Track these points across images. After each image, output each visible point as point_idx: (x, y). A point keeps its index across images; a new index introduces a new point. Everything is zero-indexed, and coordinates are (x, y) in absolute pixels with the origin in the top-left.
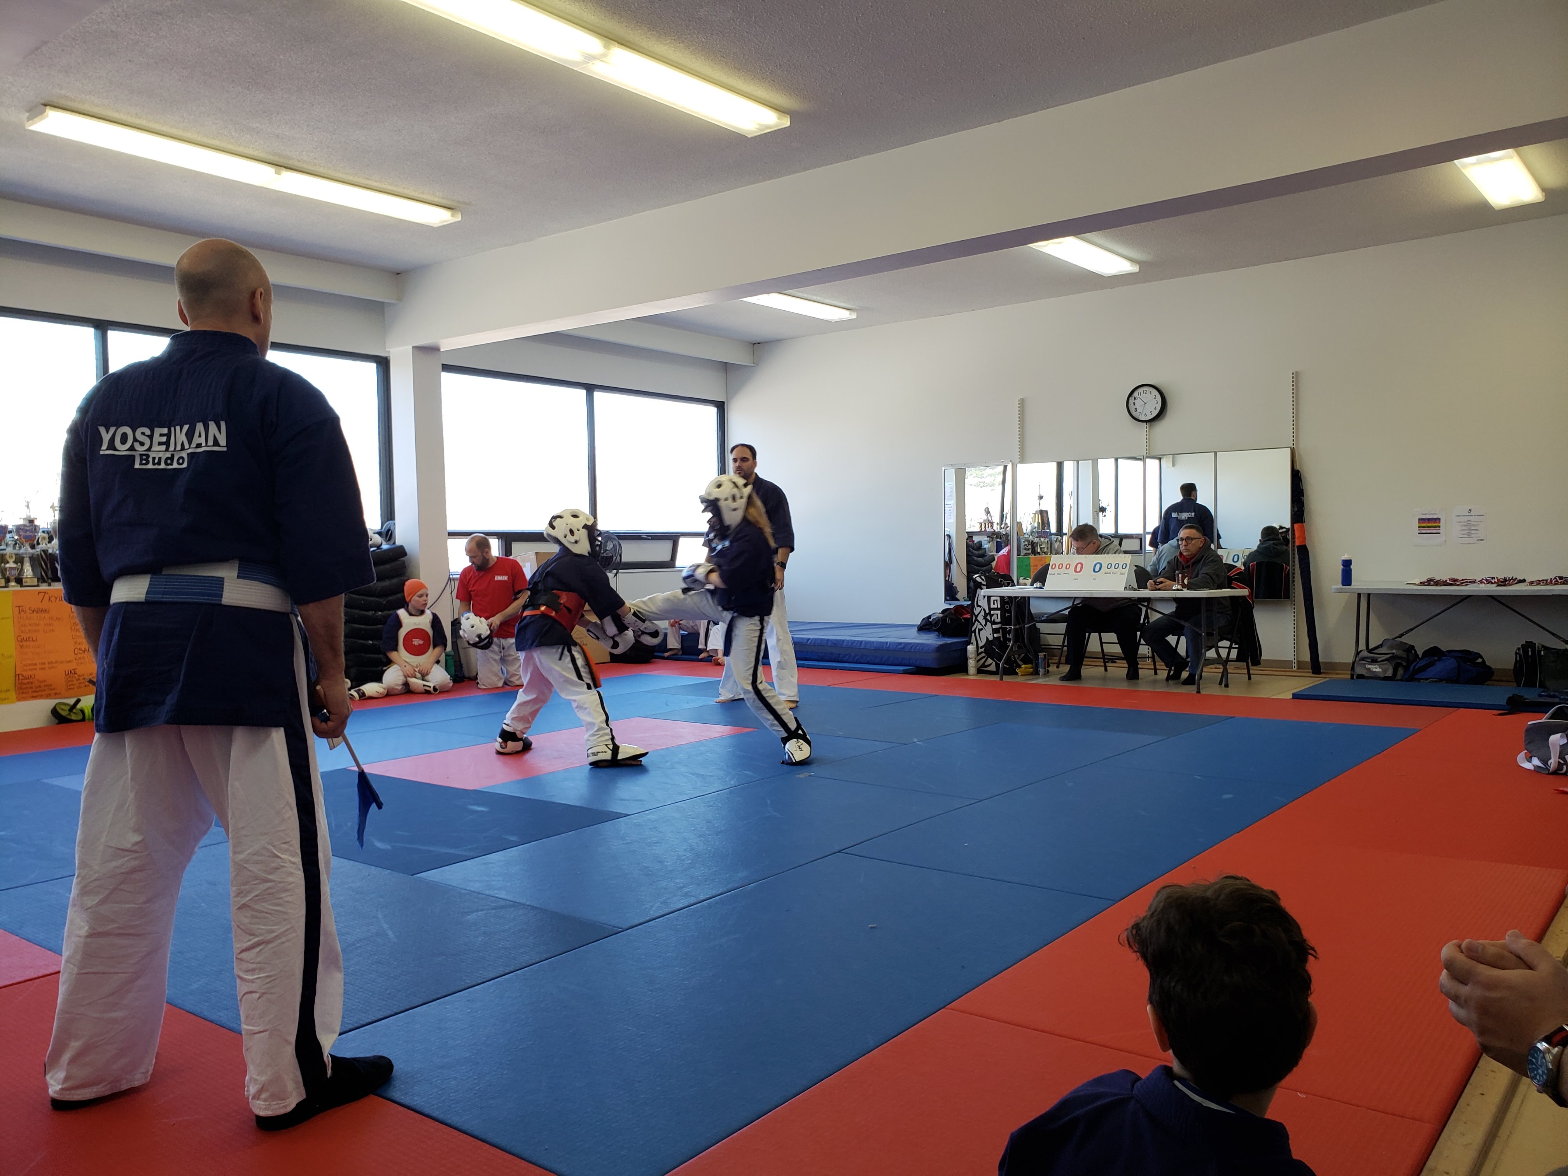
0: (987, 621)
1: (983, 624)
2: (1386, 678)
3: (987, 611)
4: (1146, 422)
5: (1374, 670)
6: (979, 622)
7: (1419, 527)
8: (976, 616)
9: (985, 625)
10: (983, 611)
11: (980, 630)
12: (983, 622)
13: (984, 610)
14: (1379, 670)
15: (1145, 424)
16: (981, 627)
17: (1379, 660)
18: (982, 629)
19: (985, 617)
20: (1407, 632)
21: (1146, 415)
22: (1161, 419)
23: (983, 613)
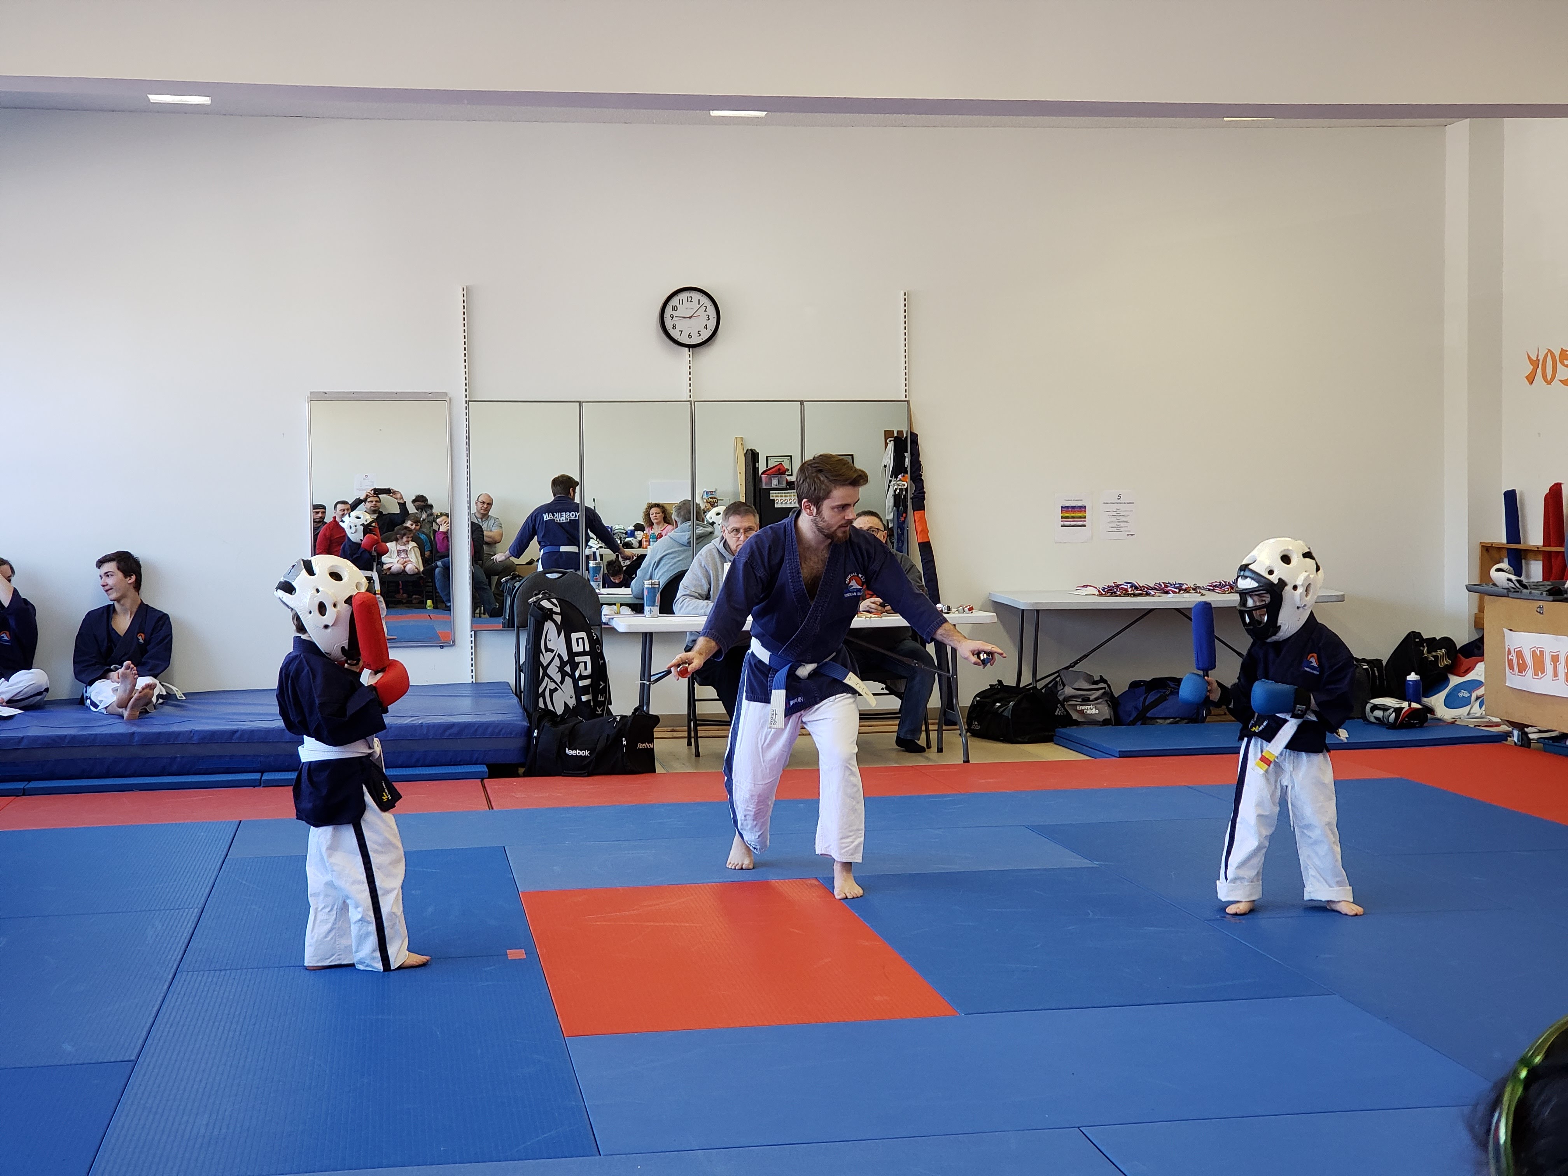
0: (564, 674)
1: (558, 680)
2: (1106, 722)
3: (566, 658)
4: (689, 346)
5: (1089, 712)
6: (550, 678)
7: (1062, 517)
8: (545, 669)
9: (562, 682)
10: (557, 659)
11: (552, 691)
12: (558, 677)
13: (560, 656)
14: (1094, 711)
15: (687, 349)
16: (553, 686)
17: (1092, 698)
18: (556, 690)
19: (561, 669)
21: (690, 336)
23: (557, 661)
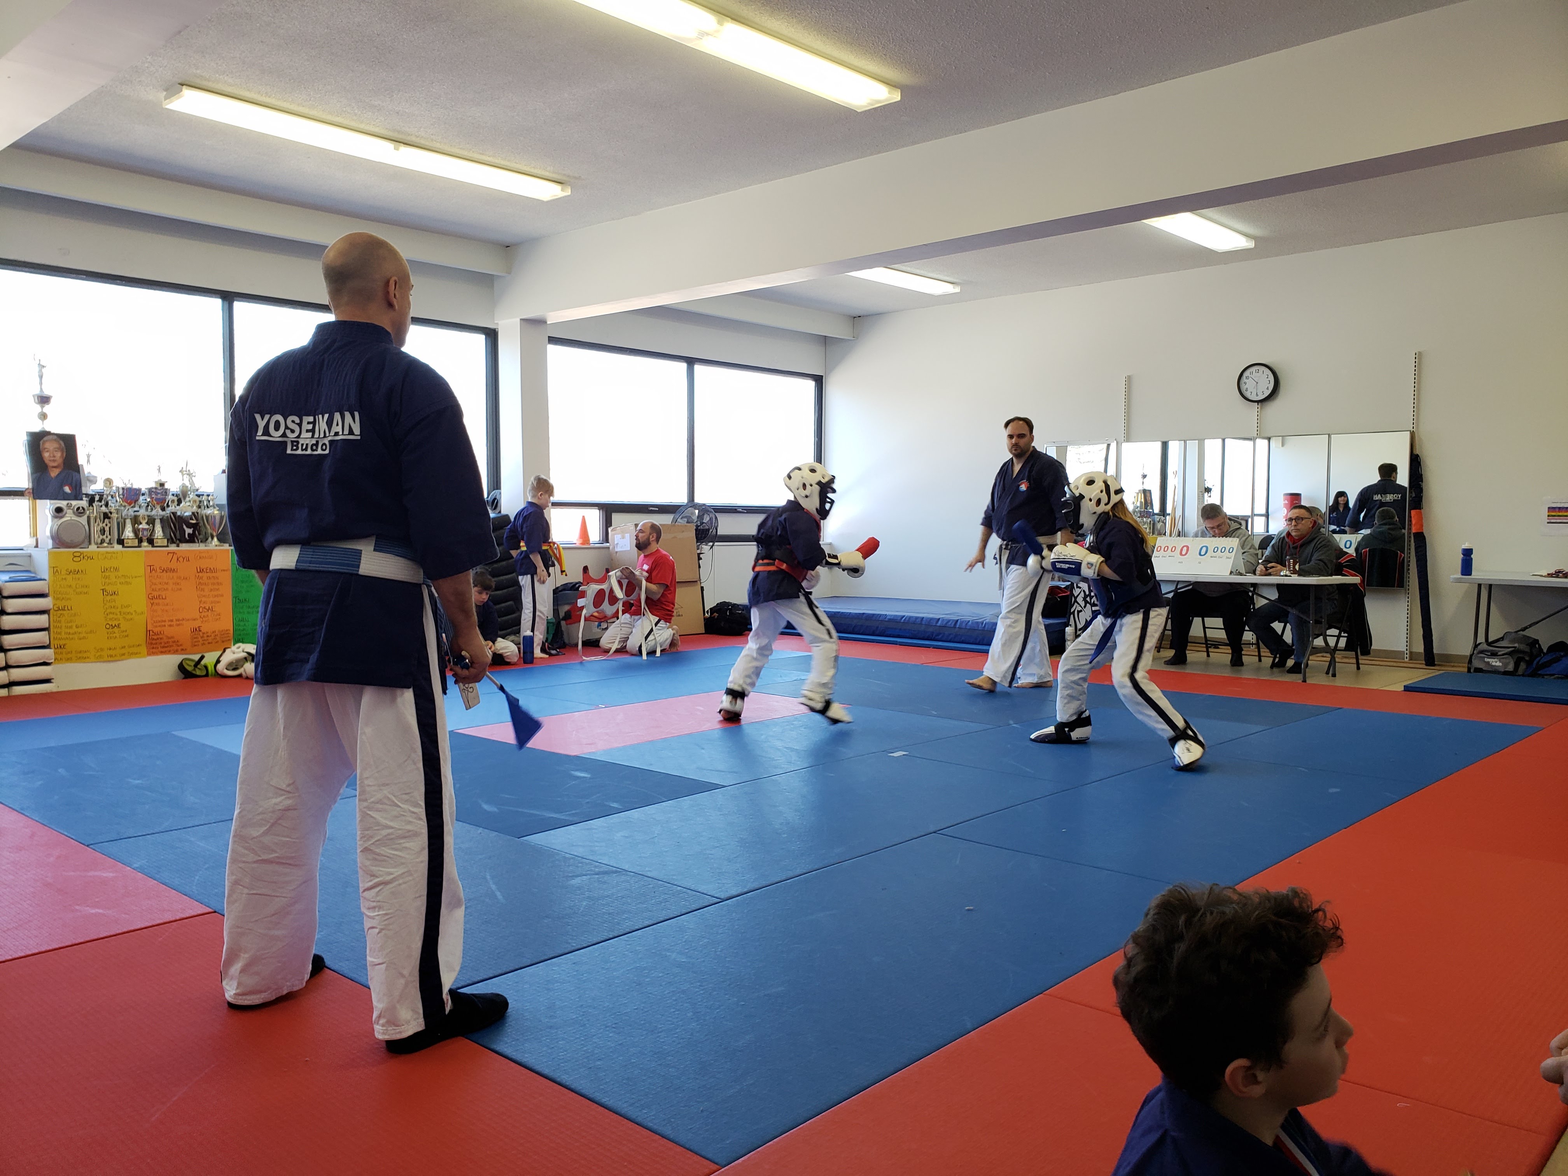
1: (1083, 606)
2: (1506, 673)
4: (1258, 402)
5: (1494, 664)
6: (1078, 604)
7: (1548, 516)
8: (1076, 598)
9: (1085, 607)
10: (1082, 592)
11: (1079, 612)
12: (1083, 604)
14: (1498, 664)
15: (1257, 404)
16: (1080, 609)
17: (1499, 653)
18: (1081, 611)
19: (1084, 599)
20: (1531, 626)
21: (1257, 395)
22: (1273, 400)
23: (1082, 594)
